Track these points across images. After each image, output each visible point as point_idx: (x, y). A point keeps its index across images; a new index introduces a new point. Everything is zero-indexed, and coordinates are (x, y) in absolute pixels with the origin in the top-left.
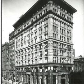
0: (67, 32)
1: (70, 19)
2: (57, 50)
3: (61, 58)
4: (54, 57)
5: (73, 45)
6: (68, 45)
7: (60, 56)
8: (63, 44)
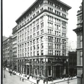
0: (62, 27)
1: (66, 15)
2: (52, 44)
3: (56, 51)
4: (48, 50)
5: (68, 39)
6: (63, 39)
7: (55, 49)
8: (58, 38)
